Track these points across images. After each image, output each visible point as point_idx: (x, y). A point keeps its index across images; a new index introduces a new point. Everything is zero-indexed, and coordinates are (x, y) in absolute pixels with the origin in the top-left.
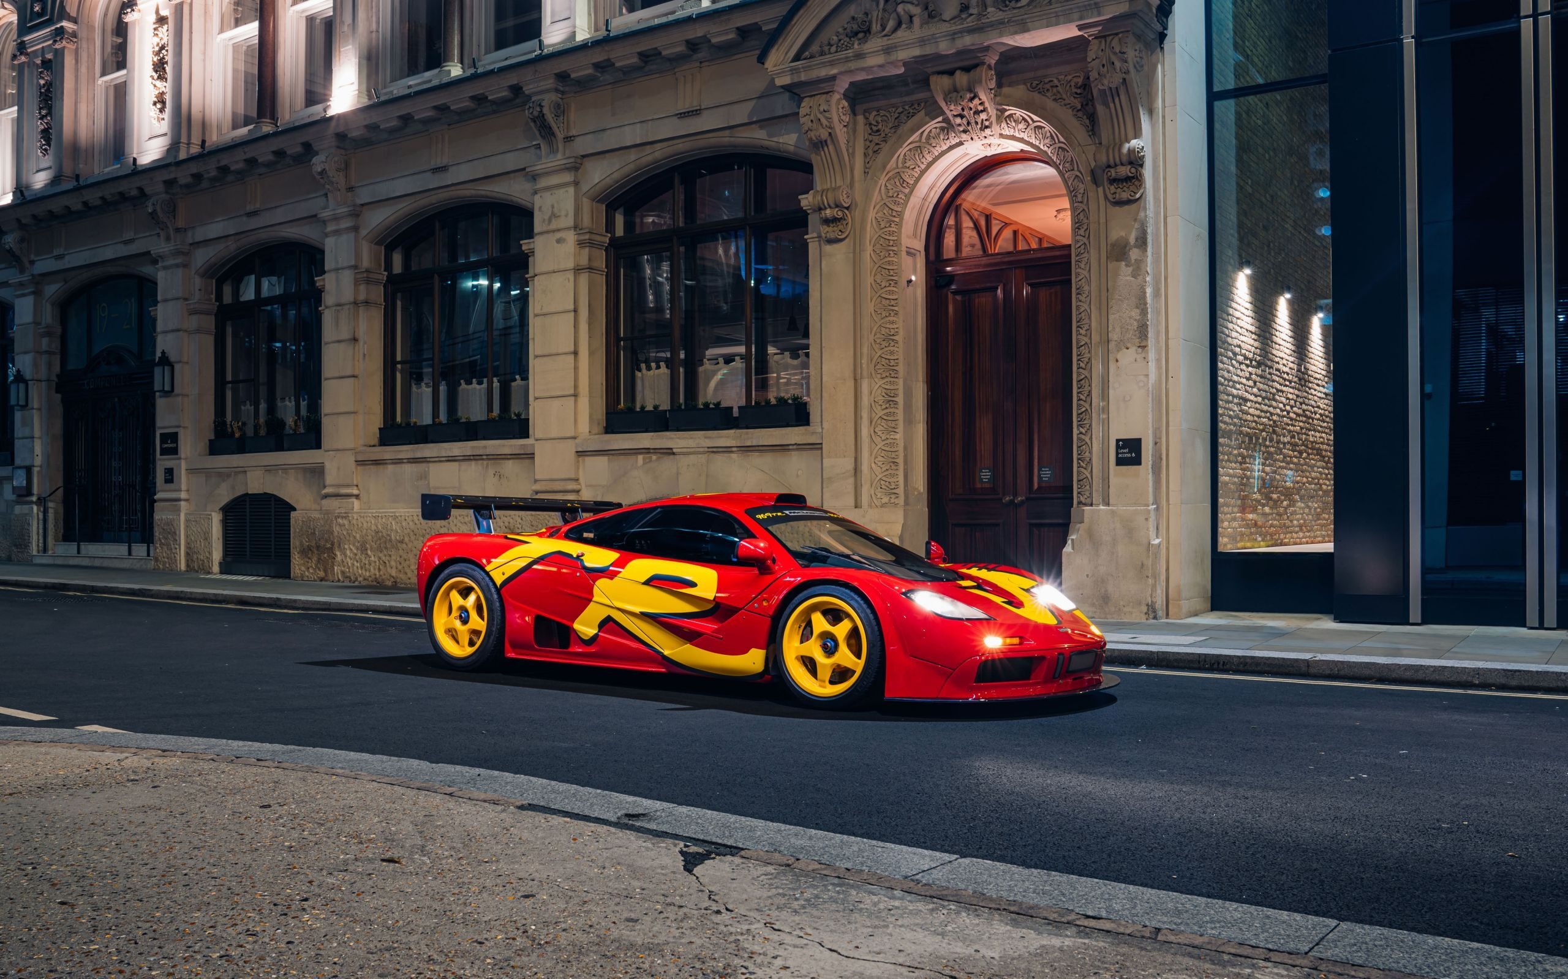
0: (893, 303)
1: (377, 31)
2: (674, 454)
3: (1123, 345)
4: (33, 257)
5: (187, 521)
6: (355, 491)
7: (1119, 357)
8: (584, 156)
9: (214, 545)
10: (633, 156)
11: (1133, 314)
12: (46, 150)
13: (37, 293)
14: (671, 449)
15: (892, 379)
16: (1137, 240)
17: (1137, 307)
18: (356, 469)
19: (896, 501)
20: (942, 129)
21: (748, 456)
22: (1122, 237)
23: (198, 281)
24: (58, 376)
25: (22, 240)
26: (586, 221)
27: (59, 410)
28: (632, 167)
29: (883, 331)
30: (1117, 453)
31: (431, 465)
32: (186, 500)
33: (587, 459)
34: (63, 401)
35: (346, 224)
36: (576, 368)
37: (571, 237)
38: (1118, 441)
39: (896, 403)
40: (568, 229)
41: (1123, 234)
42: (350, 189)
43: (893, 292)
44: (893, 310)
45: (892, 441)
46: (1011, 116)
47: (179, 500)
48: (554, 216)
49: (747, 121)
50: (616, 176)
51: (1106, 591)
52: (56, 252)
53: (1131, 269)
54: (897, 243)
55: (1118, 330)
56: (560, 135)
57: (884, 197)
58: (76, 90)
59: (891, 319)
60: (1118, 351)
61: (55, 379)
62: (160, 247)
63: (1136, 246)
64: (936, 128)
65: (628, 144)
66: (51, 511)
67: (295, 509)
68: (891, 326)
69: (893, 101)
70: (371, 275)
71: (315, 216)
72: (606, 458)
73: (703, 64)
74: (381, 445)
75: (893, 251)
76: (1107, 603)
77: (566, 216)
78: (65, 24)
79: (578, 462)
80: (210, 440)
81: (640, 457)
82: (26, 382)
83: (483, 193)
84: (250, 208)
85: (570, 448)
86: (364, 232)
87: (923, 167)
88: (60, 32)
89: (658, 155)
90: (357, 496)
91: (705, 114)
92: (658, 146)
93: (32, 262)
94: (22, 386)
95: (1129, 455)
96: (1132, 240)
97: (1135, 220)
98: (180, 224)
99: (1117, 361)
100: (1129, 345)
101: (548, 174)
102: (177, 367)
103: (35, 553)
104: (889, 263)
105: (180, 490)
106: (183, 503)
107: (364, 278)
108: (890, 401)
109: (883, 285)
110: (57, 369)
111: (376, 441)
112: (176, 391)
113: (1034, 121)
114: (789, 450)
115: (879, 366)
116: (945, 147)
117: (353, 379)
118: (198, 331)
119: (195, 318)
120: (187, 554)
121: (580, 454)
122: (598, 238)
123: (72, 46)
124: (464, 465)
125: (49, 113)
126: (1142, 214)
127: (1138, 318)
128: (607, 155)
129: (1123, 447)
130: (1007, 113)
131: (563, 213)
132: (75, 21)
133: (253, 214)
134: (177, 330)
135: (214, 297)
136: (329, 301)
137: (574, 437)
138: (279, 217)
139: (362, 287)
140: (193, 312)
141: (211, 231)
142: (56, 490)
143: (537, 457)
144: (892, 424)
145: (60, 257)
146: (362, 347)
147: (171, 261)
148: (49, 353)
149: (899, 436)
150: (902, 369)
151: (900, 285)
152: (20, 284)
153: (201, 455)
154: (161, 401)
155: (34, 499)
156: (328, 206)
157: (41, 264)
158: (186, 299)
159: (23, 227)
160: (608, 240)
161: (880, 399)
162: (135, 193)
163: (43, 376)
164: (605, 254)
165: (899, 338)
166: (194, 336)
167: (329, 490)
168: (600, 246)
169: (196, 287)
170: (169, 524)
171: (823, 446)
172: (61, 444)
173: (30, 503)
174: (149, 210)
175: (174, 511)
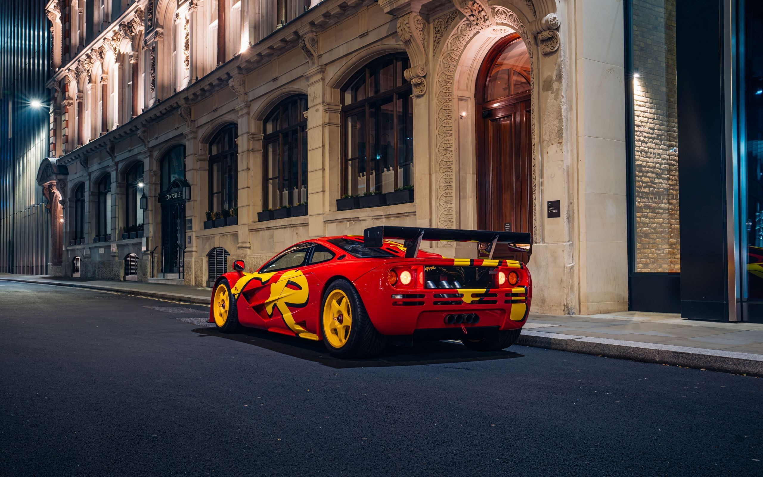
0: (449, 129)
1: (259, 13)
2: (360, 220)
3: (551, 144)
4: (149, 140)
5: (195, 261)
6: (248, 245)
7: (549, 150)
8: (326, 65)
9: (203, 273)
10: (344, 61)
11: (555, 123)
12: (153, 89)
13: (151, 156)
14: (358, 218)
15: (449, 173)
16: (556, 76)
17: (557, 119)
18: (249, 233)
20: (468, 25)
21: (389, 220)
22: (549, 76)
23: (200, 145)
24: (159, 194)
25: (144, 132)
26: (328, 99)
27: (160, 210)
28: (344, 67)
29: (444, 145)
30: (548, 210)
31: (274, 230)
32: (196, 251)
33: (329, 225)
34: (162, 206)
35: (245, 111)
36: (324, 177)
37: (321, 108)
38: (548, 202)
39: (451, 187)
40: (320, 104)
41: (549, 74)
42: (246, 94)
43: (449, 123)
44: (449, 133)
45: (449, 209)
46: (498, 11)
47: (192, 251)
48: (315, 98)
49: (386, 35)
50: (339, 73)
51: (543, 296)
52: (156, 136)
53: (553, 95)
54: (450, 94)
55: (548, 134)
56: (315, 55)
57: (443, 68)
58: (163, 60)
59: (448, 138)
60: (548, 147)
61: (158, 196)
62: (186, 130)
63: (556, 80)
64: (464, 25)
65: (341, 56)
66: (156, 258)
67: (229, 255)
68: (448, 142)
69: (445, 13)
70: (255, 136)
71: (234, 109)
72: (335, 224)
73: (369, 7)
74: (260, 221)
75: (449, 99)
76: (544, 304)
77: (319, 97)
78: (158, 29)
79: (325, 227)
80: (204, 222)
81: (348, 223)
82: (146, 198)
83: (291, 89)
84: (214, 108)
85: (321, 219)
86: (252, 115)
87: (462, 48)
88: (157, 33)
89: (354, 60)
90: (249, 248)
91: (370, 34)
92: (354, 54)
93: (149, 142)
95: (554, 211)
96: (554, 77)
97: (556, 64)
98: (192, 118)
99: (548, 153)
100: (553, 142)
101: (312, 76)
102: (192, 187)
103: (149, 278)
104: (446, 106)
105: (193, 247)
106: (194, 253)
107: (253, 137)
108: (448, 185)
109: (443, 118)
110: (159, 191)
111: (257, 220)
112: (192, 199)
113: (509, 12)
114: (405, 216)
115: (441, 166)
117: (247, 189)
118: (200, 169)
119: (199, 163)
120: (195, 278)
121: (326, 222)
122: (334, 107)
123: (161, 39)
124: (286, 229)
125: (154, 72)
126: (559, 60)
127: (557, 125)
128: (335, 62)
129: (551, 207)
130: (496, 10)
131: (318, 96)
132: (162, 27)
133: (215, 110)
134: (192, 170)
135: (208, 152)
136: (240, 150)
137: (323, 214)
138: (224, 110)
139: (251, 142)
140: (198, 160)
141: (203, 120)
142: (156, 248)
143: (309, 224)
144: (449, 199)
145: (157, 138)
146: (251, 172)
147: (190, 136)
148: (155, 184)
149: (453, 206)
150: (455, 167)
151: (453, 119)
152: (145, 152)
153: (201, 229)
154: (187, 204)
155: (149, 252)
156: (239, 104)
157: (151, 142)
158: (196, 154)
159: (144, 126)
160: (341, 109)
161: (442, 185)
162: (175, 105)
163: (153, 195)
164: (339, 115)
165: (453, 149)
166: (199, 172)
167: (240, 245)
168: (336, 111)
169: (200, 148)
170: (189, 263)
171: (417, 213)
172: (160, 226)
173: (148, 254)
174: (179, 113)
175: (191, 256)
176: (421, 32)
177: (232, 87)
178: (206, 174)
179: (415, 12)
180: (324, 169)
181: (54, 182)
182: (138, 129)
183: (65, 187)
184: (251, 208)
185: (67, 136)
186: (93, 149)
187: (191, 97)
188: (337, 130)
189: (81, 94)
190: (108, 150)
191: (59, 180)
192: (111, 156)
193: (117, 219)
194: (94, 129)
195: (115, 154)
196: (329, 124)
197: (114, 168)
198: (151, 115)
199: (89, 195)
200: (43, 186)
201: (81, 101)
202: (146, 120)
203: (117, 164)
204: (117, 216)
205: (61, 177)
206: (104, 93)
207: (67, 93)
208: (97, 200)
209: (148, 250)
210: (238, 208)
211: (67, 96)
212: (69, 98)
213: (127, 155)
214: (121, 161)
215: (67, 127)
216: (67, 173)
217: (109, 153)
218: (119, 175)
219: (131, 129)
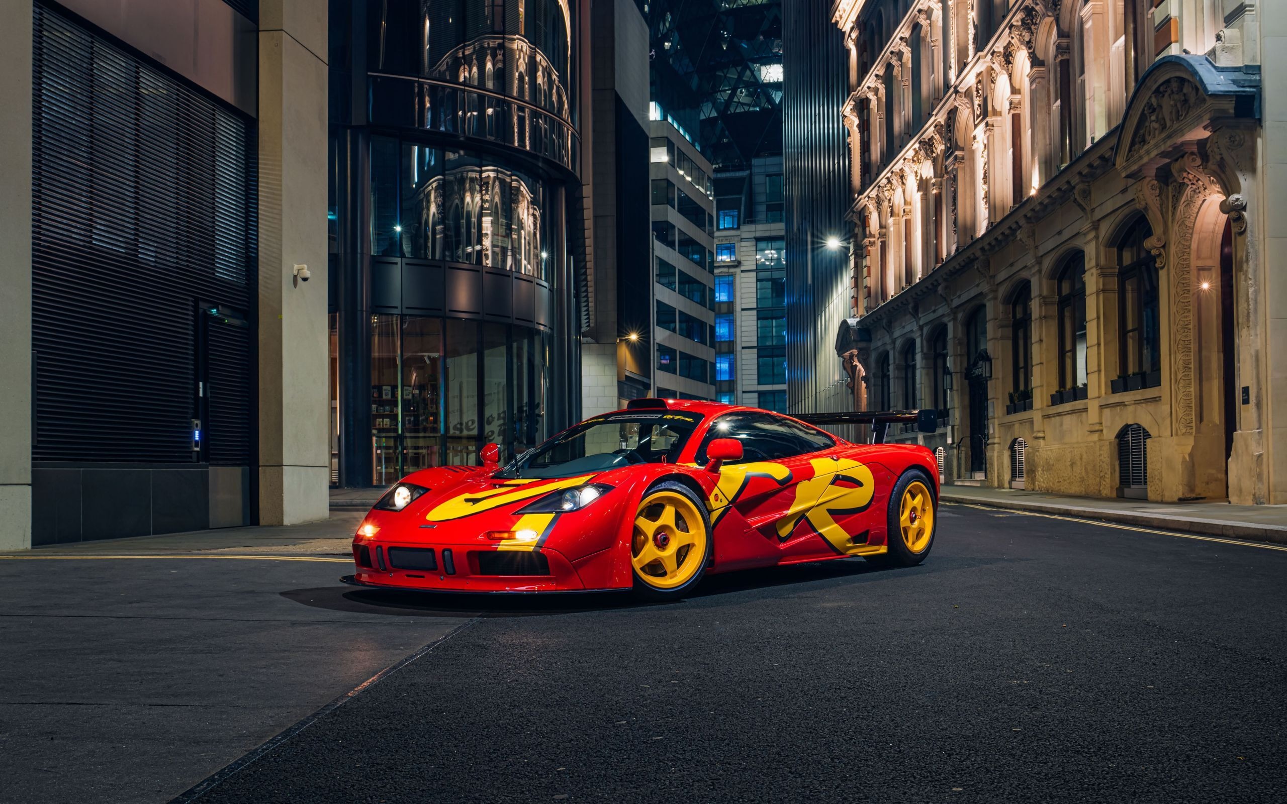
0: (1186, 304)
1: (1050, 144)
2: (1125, 405)
3: (1244, 327)
4: (952, 298)
5: (998, 456)
6: (1041, 435)
7: (1243, 334)
8: (1098, 221)
9: (1005, 470)
10: (1112, 218)
11: (1245, 306)
12: (955, 231)
13: (955, 319)
14: (1124, 402)
15: (1187, 353)
17: (1246, 302)
18: (1042, 421)
19: (1191, 431)
21: (1147, 405)
22: (1242, 256)
23: (1001, 307)
24: (966, 369)
25: (946, 288)
26: (1102, 262)
27: (967, 390)
28: (1114, 225)
29: (1181, 323)
30: (1243, 397)
31: (1064, 417)
32: (999, 443)
33: (1104, 410)
34: (969, 384)
35: (1036, 268)
36: (1099, 354)
37: (1094, 271)
38: (1243, 389)
39: (1190, 368)
40: (1096, 266)
41: (1242, 253)
42: (1036, 247)
43: (1186, 298)
44: (1186, 309)
46: (1211, 181)
47: (994, 444)
48: (1090, 259)
50: (1112, 230)
53: (1244, 277)
54: (1188, 266)
56: (1087, 210)
57: (1179, 237)
58: (965, 192)
59: (1185, 314)
60: (1242, 330)
61: (964, 371)
62: (985, 288)
63: (1245, 261)
65: (1110, 211)
66: (963, 452)
68: (1185, 319)
71: (1026, 267)
72: (1109, 409)
74: (1053, 405)
75: (1187, 271)
77: (1095, 258)
78: (957, 153)
79: (1101, 412)
80: (1007, 406)
81: (1119, 408)
82: (951, 374)
84: (1011, 261)
85: (1097, 403)
86: (1043, 273)
87: (1195, 215)
88: (956, 157)
89: (1120, 217)
90: (1044, 438)
91: (1129, 190)
92: (1120, 211)
93: (952, 300)
94: (949, 377)
95: (1246, 398)
96: (1244, 258)
97: (1245, 244)
98: (992, 273)
99: (1242, 336)
101: (1088, 233)
102: (993, 361)
103: (955, 479)
104: (1184, 279)
105: (995, 438)
106: (996, 445)
107: (1045, 301)
108: (1187, 368)
109: (1181, 293)
110: (965, 365)
111: (1050, 404)
112: (993, 376)
113: (1217, 183)
114: (1157, 401)
115: (1179, 345)
116: (1201, 202)
117: (1039, 366)
118: (1002, 338)
119: (1000, 330)
120: (998, 477)
121: (1101, 407)
122: (1109, 270)
123: (961, 165)
124: (1071, 415)
125: (955, 209)
126: (1247, 240)
127: (1247, 309)
128: (1106, 218)
129: (1245, 393)
131: (1093, 257)
132: (962, 149)
133: (1012, 265)
134: (992, 339)
135: (1011, 316)
136: (1033, 318)
137: (1099, 397)
138: (1018, 266)
139: (1043, 308)
140: (1001, 327)
141: (1002, 276)
142: (962, 439)
143: (1089, 410)
144: (1187, 382)
145: (959, 296)
146: (1044, 344)
147: (990, 296)
148: (960, 355)
149: (1192, 389)
150: (1193, 346)
151: (1191, 293)
152: (949, 315)
153: (1004, 415)
154: (989, 382)
155: (955, 445)
156: (1029, 260)
157: (954, 301)
158: (996, 319)
159: (945, 280)
160: (1117, 270)
161: (1181, 366)
162: (972, 257)
163: (958, 370)
164: (1116, 279)
165: (1191, 326)
166: (1000, 342)
167: (1035, 435)
168: (1112, 275)
169: (1001, 311)
170: (991, 459)
171: (1162, 398)
172: (968, 410)
173: (953, 448)
174: (976, 267)
175: (994, 450)
176: (1158, 198)
177: (1021, 240)
178: (1009, 344)
179: (1150, 177)
180: (1099, 344)
181: (855, 352)
182: (939, 284)
183: (867, 358)
184: (1045, 388)
185: (870, 287)
186: (896, 307)
187: (987, 247)
188: (1114, 297)
189: (884, 230)
190: (911, 310)
191: (860, 350)
192: (914, 317)
193: (923, 401)
194: (898, 279)
195: (920, 315)
196: (1104, 290)
197: (919, 333)
198: (950, 267)
199: (894, 370)
200: (843, 357)
201: (884, 239)
202: (946, 274)
203: (921, 328)
204: (923, 397)
205: (862, 345)
206: (908, 231)
207: (867, 229)
208: (904, 376)
209: (953, 442)
210: (1032, 389)
211: (868, 233)
212: (871, 235)
213: (932, 316)
214: (926, 324)
215: (869, 275)
216: (870, 340)
217: (912, 315)
218: (925, 343)
219: (932, 284)
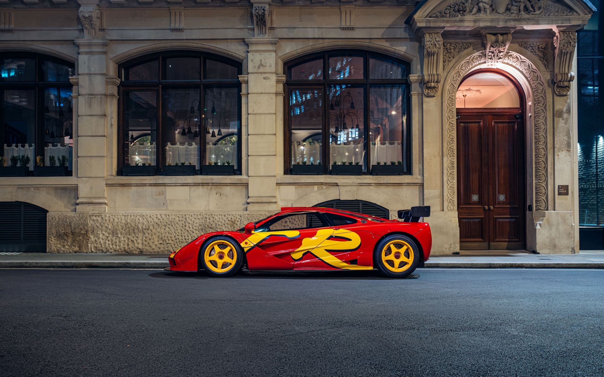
0: (453, 125)
3: (560, 149)
7: (559, 154)
11: (565, 138)
15: (453, 157)
17: (566, 136)
19: (455, 208)
20: (479, 56)
22: (560, 108)
29: (451, 137)
30: (559, 191)
37: (272, 76)
38: (559, 186)
40: (271, 73)
43: (453, 121)
46: (511, 55)
48: (262, 66)
49: (379, 37)
51: (555, 243)
53: (564, 121)
54: (454, 100)
55: (558, 144)
57: (452, 81)
59: (453, 132)
60: (559, 152)
63: (566, 113)
64: (477, 55)
69: (458, 41)
73: (356, 7)
75: (454, 103)
76: (555, 248)
77: (270, 67)
79: (277, 188)
91: (357, 30)
95: (564, 191)
96: (565, 110)
97: (566, 103)
99: (558, 155)
100: (563, 150)
113: (521, 59)
115: (450, 152)
126: (569, 101)
127: (567, 140)
129: (561, 188)
130: (509, 54)
131: (268, 65)
149: (455, 181)
150: (455, 153)
171: (424, 184)
